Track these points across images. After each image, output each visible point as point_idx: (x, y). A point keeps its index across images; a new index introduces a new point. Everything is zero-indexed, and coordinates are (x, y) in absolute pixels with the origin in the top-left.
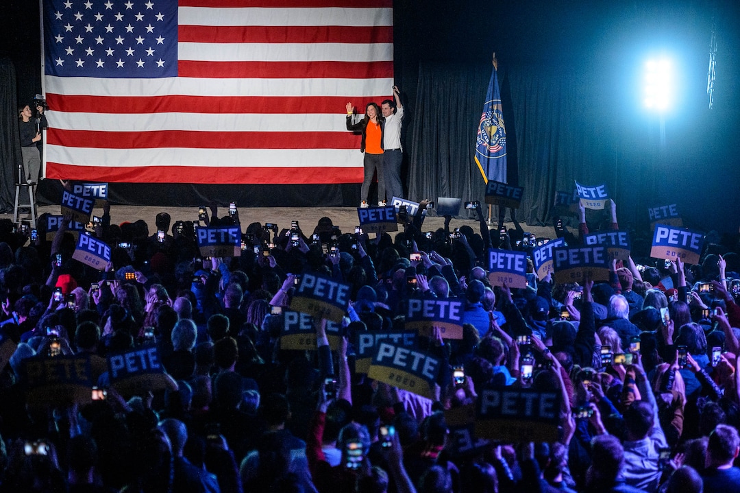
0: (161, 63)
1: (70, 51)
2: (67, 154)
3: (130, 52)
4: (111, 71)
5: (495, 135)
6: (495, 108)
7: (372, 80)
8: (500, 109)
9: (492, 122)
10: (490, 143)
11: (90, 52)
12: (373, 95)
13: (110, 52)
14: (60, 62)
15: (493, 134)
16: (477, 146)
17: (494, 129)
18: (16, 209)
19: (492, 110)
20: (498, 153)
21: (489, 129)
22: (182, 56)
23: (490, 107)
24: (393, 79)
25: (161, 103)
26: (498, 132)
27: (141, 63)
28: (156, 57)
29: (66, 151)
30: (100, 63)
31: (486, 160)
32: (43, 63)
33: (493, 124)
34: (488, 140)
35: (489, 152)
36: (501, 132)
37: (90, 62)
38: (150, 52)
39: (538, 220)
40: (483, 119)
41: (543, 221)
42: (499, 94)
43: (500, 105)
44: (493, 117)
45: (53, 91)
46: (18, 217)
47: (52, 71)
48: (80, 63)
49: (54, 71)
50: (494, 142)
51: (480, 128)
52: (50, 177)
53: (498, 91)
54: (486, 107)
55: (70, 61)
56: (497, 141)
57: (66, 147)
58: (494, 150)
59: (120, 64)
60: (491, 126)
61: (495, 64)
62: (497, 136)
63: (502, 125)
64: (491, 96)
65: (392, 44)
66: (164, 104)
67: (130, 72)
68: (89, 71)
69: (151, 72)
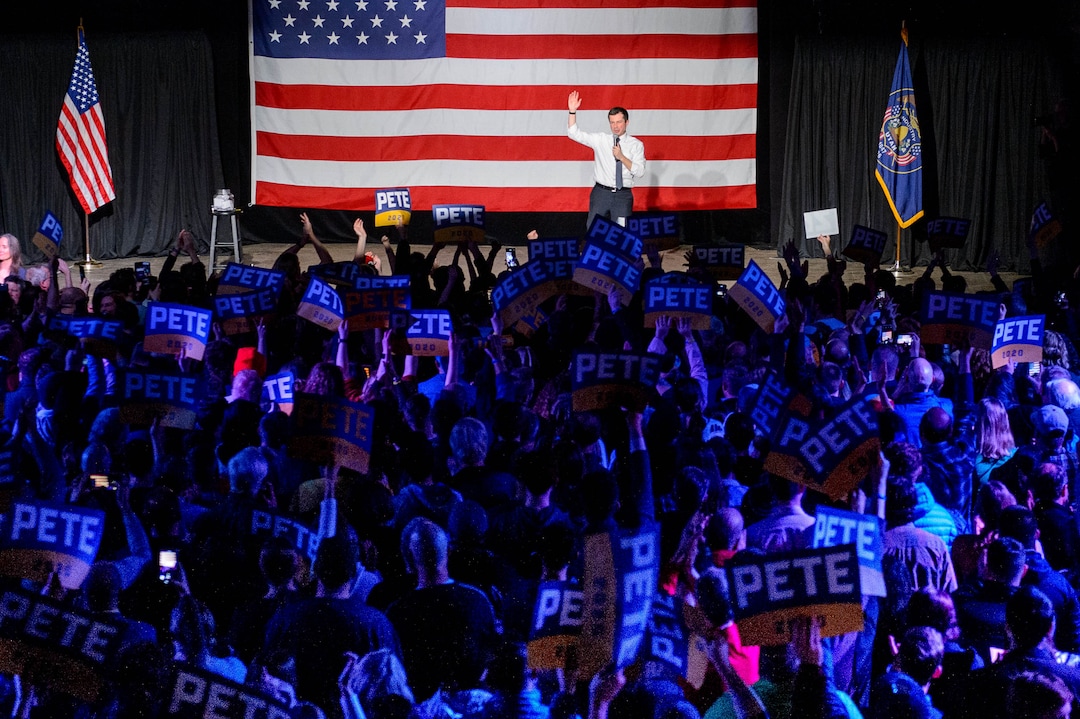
0: (421, 38)
1: (290, 21)
2: (287, 169)
3: (377, 22)
4: (349, 49)
5: (905, 139)
6: (905, 101)
7: (726, 61)
8: (913, 102)
9: (901, 120)
10: (898, 152)
11: (319, 22)
12: (729, 83)
13: (348, 22)
14: (275, 37)
15: (902, 138)
16: (879, 156)
17: (904, 131)
18: (212, 249)
19: (901, 103)
20: (909, 166)
21: (896, 131)
22: (451, 28)
23: (898, 99)
24: (757, 59)
25: (421, 94)
26: (909, 135)
27: (392, 38)
28: (415, 29)
29: (283, 164)
30: (334, 39)
31: (893, 177)
32: (251, 38)
33: (902, 123)
34: (894, 148)
35: (896, 165)
36: (913, 135)
37: (319, 36)
38: (406, 22)
39: (967, 262)
40: (888, 116)
41: (975, 263)
42: (910, 80)
43: (912, 96)
44: (902, 113)
45: (266, 79)
46: (215, 260)
47: (264, 49)
48: (304, 38)
49: (267, 50)
50: (904, 150)
51: (883, 130)
52: (260, 203)
53: (909, 74)
54: (891, 101)
55: (290, 35)
56: (908, 149)
57: (284, 160)
58: (903, 161)
59: (363, 39)
60: (899, 126)
61: (905, 38)
62: (909, 141)
63: (914, 124)
64: (899, 84)
65: (756, 9)
66: (425, 97)
67: (377, 50)
68: (319, 49)
69: (406, 50)
